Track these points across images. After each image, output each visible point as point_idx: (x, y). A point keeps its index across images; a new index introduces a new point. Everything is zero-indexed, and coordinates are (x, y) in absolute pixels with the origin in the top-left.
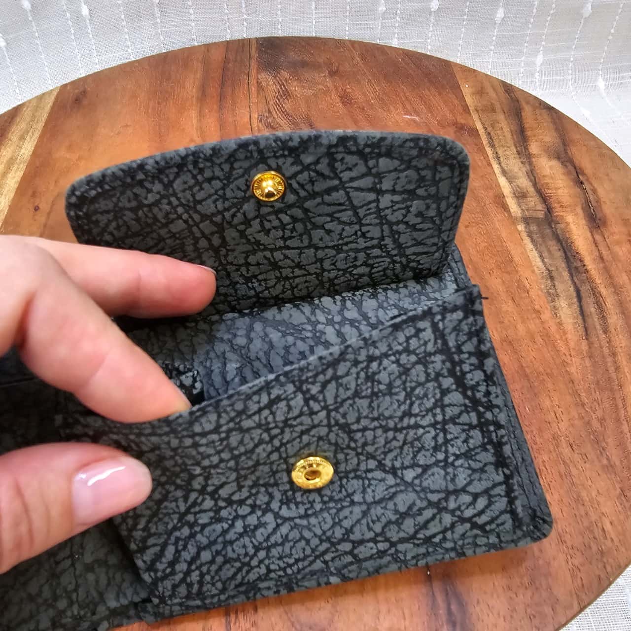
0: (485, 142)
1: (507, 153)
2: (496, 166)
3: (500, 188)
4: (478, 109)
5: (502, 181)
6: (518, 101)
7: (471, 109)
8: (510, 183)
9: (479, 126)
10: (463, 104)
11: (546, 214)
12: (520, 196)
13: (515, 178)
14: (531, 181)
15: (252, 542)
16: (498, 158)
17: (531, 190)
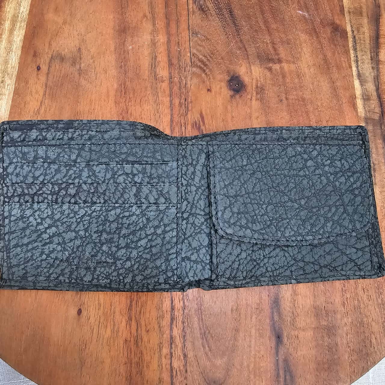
0: (351, 44)
1: (364, 57)
2: (354, 69)
3: (355, 90)
4: (351, 10)
5: (357, 83)
6: (379, 7)
7: (346, 10)
8: (362, 85)
9: (349, 29)
10: (340, 4)
11: (380, 117)
12: (366, 98)
13: (366, 81)
14: (376, 86)
15: (263, 253)
16: (357, 61)
17: (375, 94)
